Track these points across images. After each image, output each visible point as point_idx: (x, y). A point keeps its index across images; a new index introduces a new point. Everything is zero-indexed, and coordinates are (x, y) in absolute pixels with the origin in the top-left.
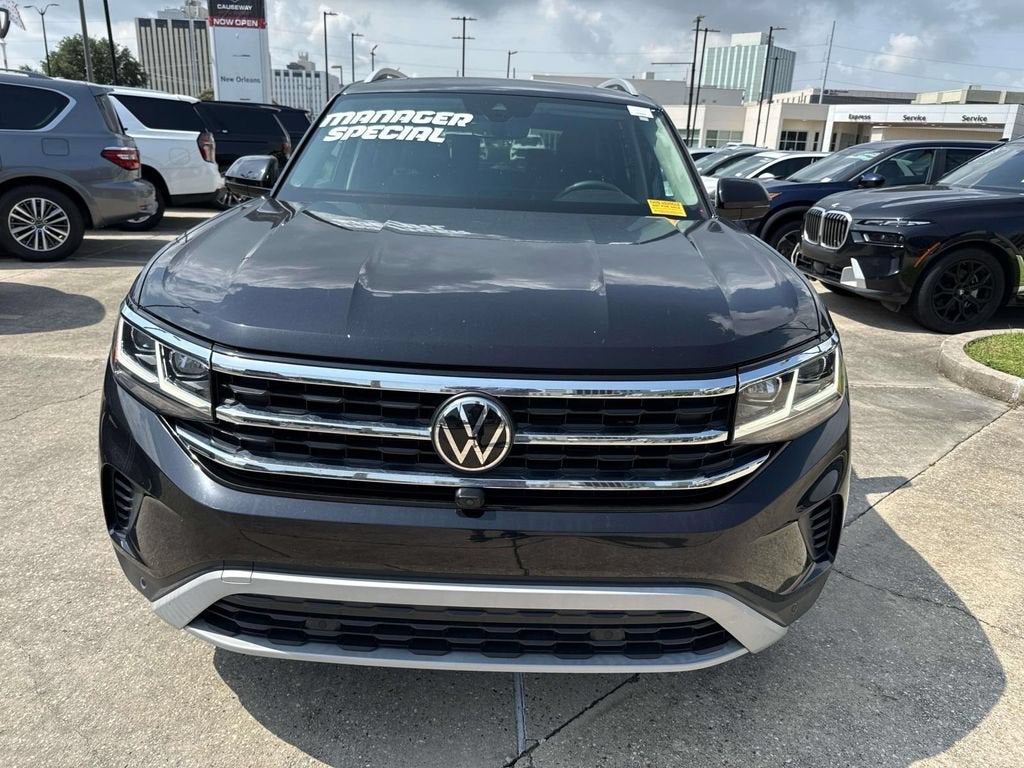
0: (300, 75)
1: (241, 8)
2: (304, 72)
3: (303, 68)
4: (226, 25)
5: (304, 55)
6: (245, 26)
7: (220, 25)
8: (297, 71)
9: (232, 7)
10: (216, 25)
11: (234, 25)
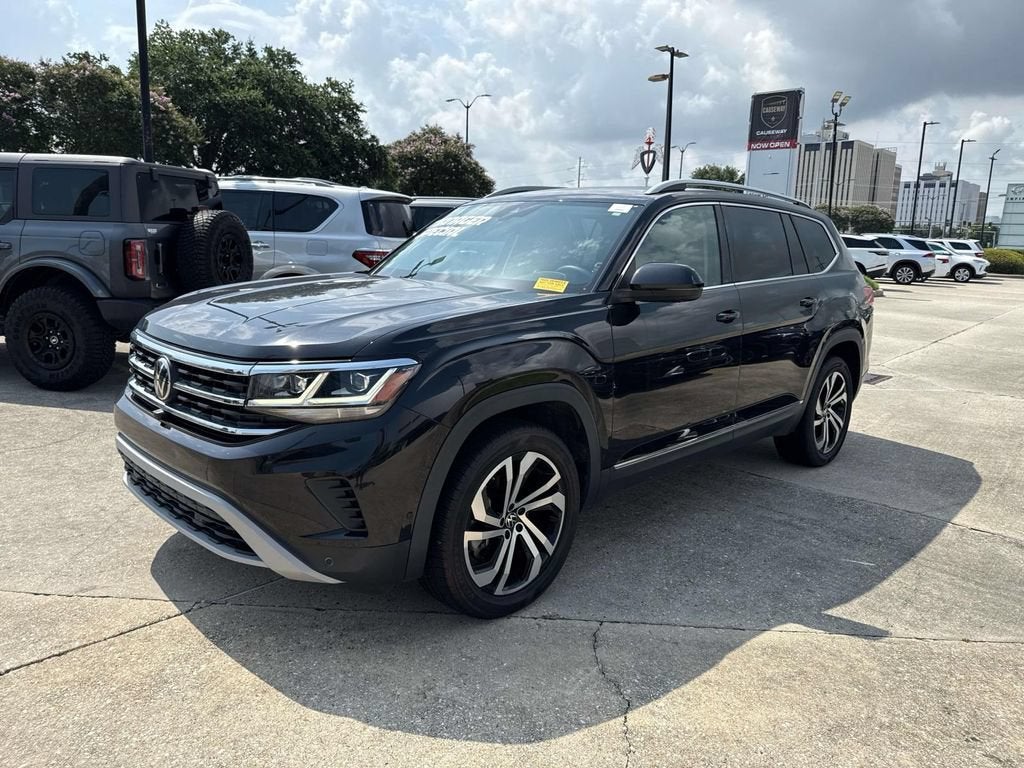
0: (933, 186)
1: (778, 132)
2: (938, 183)
3: (938, 178)
4: (762, 149)
5: (942, 165)
6: (779, 147)
7: (756, 149)
8: (929, 182)
9: (769, 132)
10: (754, 150)
11: (769, 148)
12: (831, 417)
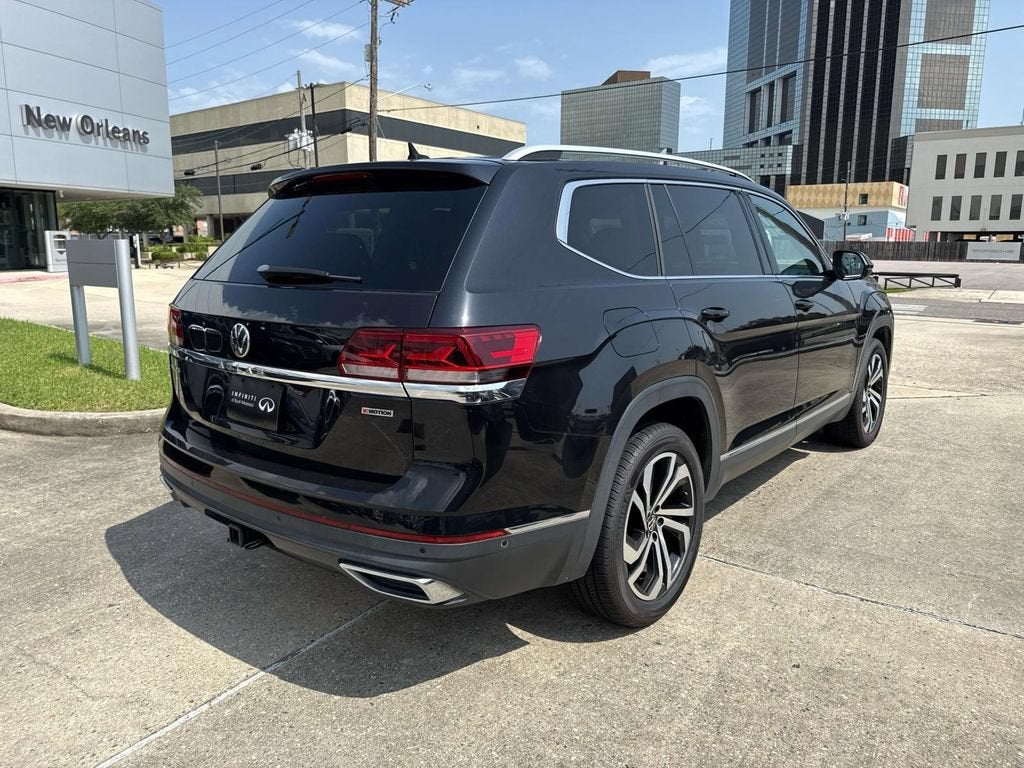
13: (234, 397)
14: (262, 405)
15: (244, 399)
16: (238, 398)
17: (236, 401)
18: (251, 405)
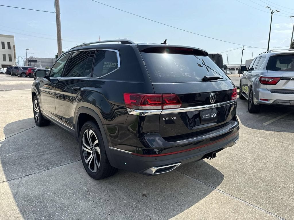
12: (90, 149)
13: (203, 117)
14: (212, 116)
15: (206, 116)
16: (204, 117)
17: (204, 118)
18: (209, 117)
